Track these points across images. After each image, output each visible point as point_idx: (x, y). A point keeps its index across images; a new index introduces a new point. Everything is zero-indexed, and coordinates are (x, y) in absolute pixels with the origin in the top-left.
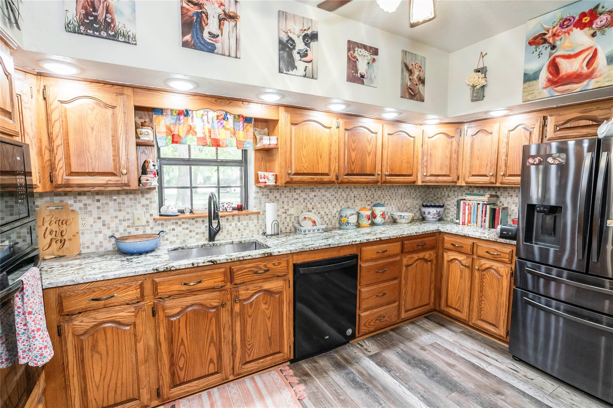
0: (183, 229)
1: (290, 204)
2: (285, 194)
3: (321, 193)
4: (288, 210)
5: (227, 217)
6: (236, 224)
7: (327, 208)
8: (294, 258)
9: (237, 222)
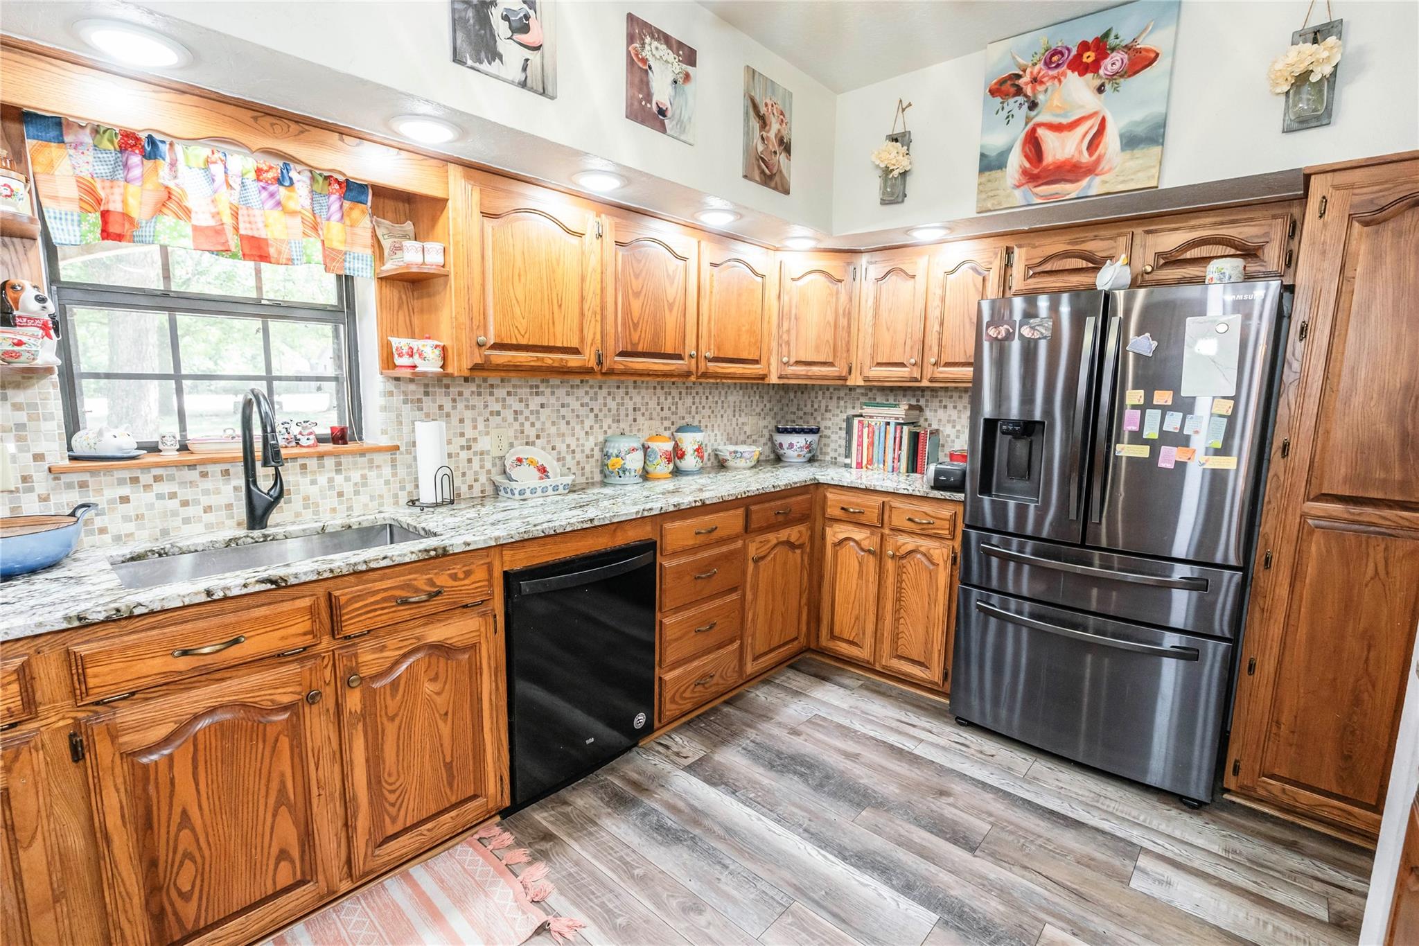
0: (160, 497)
1: (481, 426)
2: (467, 400)
3: (558, 398)
4: (475, 440)
5: (300, 461)
6: (331, 480)
7: (573, 435)
8: (506, 558)
9: (333, 474)
